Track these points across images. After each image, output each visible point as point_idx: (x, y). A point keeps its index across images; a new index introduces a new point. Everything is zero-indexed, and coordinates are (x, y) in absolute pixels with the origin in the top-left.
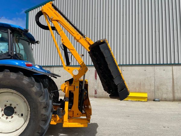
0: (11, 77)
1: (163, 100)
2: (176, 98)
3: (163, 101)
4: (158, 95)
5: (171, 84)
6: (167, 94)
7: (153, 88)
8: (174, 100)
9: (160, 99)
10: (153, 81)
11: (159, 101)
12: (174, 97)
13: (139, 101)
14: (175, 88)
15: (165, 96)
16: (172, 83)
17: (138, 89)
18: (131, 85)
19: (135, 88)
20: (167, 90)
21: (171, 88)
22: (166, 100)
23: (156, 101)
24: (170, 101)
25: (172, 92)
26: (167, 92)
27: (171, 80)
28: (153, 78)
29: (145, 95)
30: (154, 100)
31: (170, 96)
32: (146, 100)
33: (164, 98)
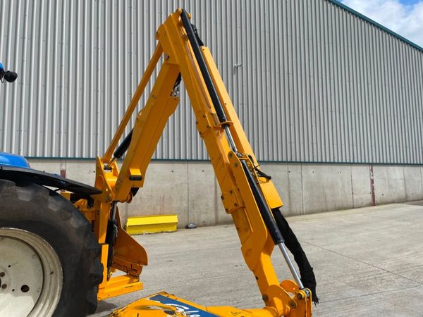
0: (21, 198)
1: (201, 224)
2: (220, 220)
3: (201, 226)
4: (194, 217)
6: (206, 213)
7: (186, 205)
8: (217, 223)
9: (196, 223)
10: (186, 192)
11: (195, 228)
12: (217, 217)
13: (162, 232)
14: (219, 202)
15: (203, 218)
16: (214, 192)
17: (158, 208)
18: (146, 201)
19: (154, 207)
20: (208, 206)
21: (214, 203)
22: (205, 225)
23: (190, 228)
24: (211, 225)
25: (214, 209)
26: (207, 210)
27: (214, 189)
28: (186, 186)
29: (174, 219)
30: (187, 227)
31: (211, 216)
32: (175, 228)
33: (202, 221)
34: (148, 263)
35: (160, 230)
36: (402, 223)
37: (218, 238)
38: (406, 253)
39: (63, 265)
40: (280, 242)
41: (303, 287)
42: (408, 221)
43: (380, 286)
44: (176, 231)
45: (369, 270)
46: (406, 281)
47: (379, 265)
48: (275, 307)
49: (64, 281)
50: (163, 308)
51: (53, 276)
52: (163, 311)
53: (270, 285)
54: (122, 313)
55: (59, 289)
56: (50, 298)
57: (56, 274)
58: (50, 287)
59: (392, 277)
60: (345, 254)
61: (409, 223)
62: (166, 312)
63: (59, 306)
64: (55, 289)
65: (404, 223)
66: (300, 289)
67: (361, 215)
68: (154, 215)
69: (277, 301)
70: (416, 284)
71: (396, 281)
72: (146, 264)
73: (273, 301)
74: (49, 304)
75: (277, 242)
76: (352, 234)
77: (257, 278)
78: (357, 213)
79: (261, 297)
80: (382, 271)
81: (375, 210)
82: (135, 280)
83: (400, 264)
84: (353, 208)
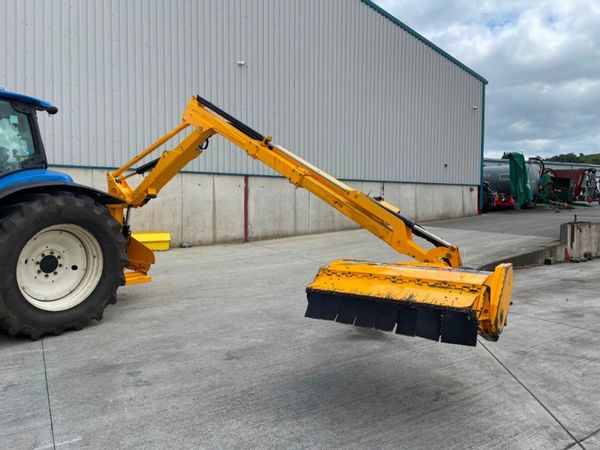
1: (196, 243)
2: (218, 238)
3: (197, 245)
4: (188, 237)
5: (210, 213)
6: (203, 231)
7: (179, 222)
8: (215, 243)
9: (191, 242)
10: (179, 208)
11: (190, 247)
12: (215, 236)
14: (218, 220)
15: (199, 237)
17: (147, 225)
20: (204, 224)
22: (201, 244)
23: (185, 247)
24: (208, 244)
26: (204, 227)
27: (212, 205)
28: (180, 200)
29: (166, 237)
30: (181, 246)
31: (208, 235)
32: (167, 246)
33: (197, 240)
37: (215, 255)
44: (168, 250)
51: (96, 259)
55: (100, 268)
57: (98, 258)
58: (93, 267)
64: (97, 268)
68: (143, 232)
72: (153, 263)
82: (144, 275)
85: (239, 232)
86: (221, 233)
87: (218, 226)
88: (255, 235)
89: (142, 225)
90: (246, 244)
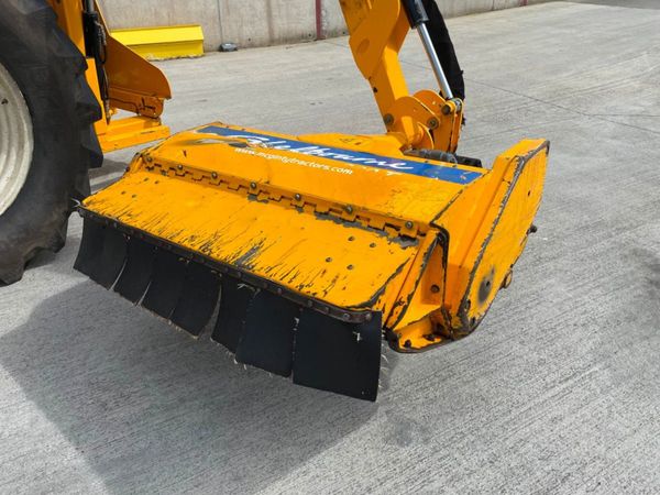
1: (244, 44)
2: (277, 37)
3: (245, 48)
4: (231, 33)
6: (252, 23)
7: (214, 7)
8: (272, 42)
9: (238, 42)
11: (235, 49)
12: (271, 31)
13: (178, 58)
15: (248, 31)
17: (164, 13)
20: (254, 9)
22: (251, 45)
23: (227, 50)
24: (261, 45)
25: (265, 14)
26: (253, 16)
29: (196, 34)
30: (221, 49)
31: (260, 30)
32: (200, 51)
33: (245, 38)
34: (173, 95)
35: (175, 54)
36: (564, 31)
37: (278, 65)
38: (565, 75)
39: (22, 86)
40: (421, 22)
41: (451, 96)
42: (572, 27)
43: (524, 118)
44: (203, 56)
45: (510, 99)
46: (561, 111)
47: (524, 92)
48: (403, 130)
49: (31, 113)
50: (226, 141)
51: (9, 105)
52: (226, 144)
53: (397, 98)
54: (156, 152)
55: (27, 128)
56: (15, 143)
57: (14, 104)
58: (9, 125)
59: (543, 107)
60: (476, 79)
61: (574, 31)
62: (232, 145)
63: (35, 154)
64: (20, 129)
65: (568, 31)
66: (447, 99)
67: (504, 21)
68: (159, 26)
69: (407, 122)
70: (575, 114)
71: (548, 112)
72: (169, 97)
73: (400, 122)
74: (18, 154)
75: (414, 22)
76: (488, 49)
77: (375, 90)
78: (497, 18)
79: (382, 119)
80: (529, 100)
81: (524, 12)
82: (154, 124)
83: (554, 89)
84: (493, 10)
85: (307, 23)
86: (282, 25)
87: (275, 13)
88: (332, 27)
89: (156, 14)
90: (321, 44)
